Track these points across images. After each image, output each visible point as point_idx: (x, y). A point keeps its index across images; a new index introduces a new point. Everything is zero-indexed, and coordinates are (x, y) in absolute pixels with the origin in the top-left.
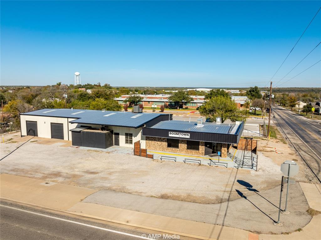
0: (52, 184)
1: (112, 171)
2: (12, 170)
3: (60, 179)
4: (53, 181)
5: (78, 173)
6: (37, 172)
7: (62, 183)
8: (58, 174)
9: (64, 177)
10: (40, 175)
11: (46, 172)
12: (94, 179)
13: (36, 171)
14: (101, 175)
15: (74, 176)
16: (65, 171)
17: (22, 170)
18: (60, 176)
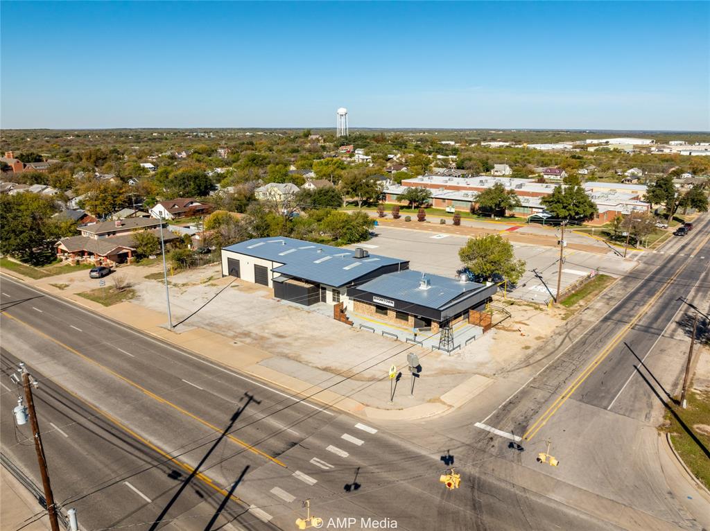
0: (239, 344)
1: (300, 336)
2: (208, 325)
3: (248, 340)
4: (241, 342)
5: (266, 335)
6: (229, 330)
7: (249, 344)
8: (247, 334)
9: (253, 338)
10: (231, 334)
11: (238, 331)
12: (278, 343)
13: (229, 328)
14: (287, 340)
15: (262, 338)
16: (255, 330)
17: (217, 326)
18: (249, 336)
